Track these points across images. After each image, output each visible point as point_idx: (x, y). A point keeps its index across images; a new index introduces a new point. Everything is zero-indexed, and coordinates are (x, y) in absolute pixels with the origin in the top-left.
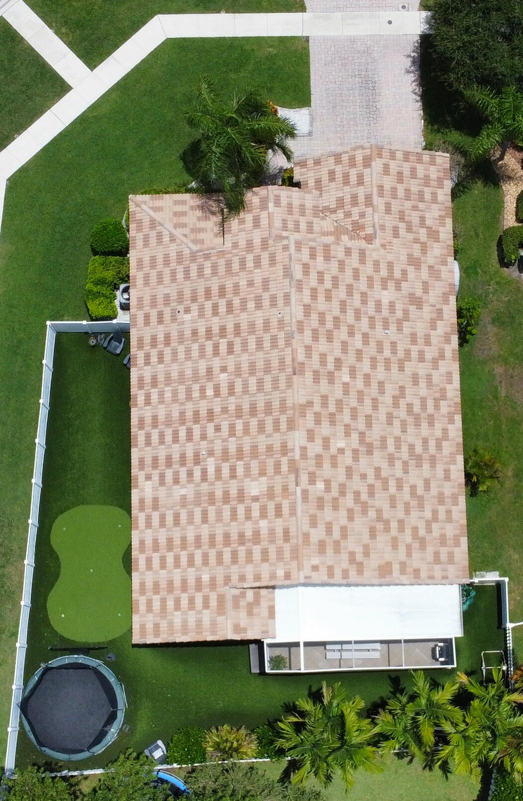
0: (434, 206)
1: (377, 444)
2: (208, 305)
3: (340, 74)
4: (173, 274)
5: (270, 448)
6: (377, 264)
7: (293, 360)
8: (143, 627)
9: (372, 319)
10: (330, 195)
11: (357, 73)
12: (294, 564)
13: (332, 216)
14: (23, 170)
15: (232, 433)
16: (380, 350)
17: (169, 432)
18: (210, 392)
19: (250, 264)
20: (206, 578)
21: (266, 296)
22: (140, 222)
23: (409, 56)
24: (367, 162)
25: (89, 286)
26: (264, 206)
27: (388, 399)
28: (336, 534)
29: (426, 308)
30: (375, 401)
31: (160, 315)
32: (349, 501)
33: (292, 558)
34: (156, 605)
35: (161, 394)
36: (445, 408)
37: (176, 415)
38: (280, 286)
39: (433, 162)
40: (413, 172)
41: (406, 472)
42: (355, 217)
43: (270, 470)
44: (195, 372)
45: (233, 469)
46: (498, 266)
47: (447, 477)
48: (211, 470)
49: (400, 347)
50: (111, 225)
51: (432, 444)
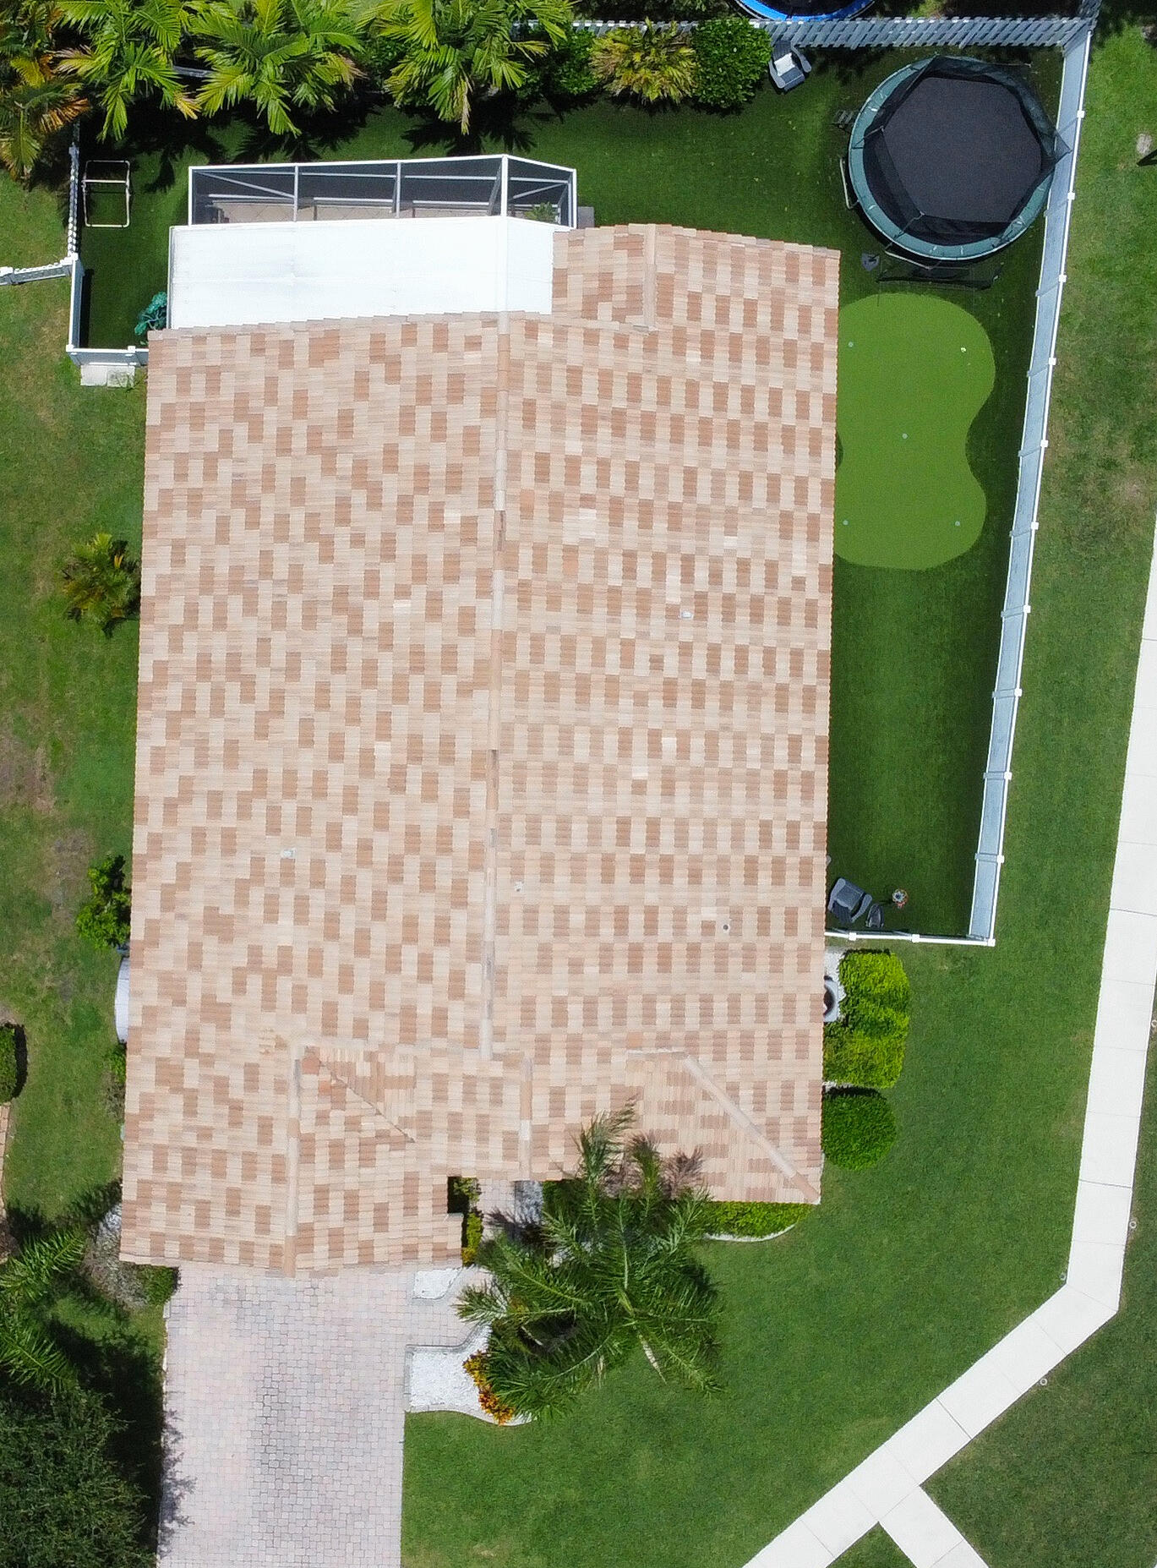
0: (162, 1140)
1: (325, 611)
2: (665, 933)
3: (337, 1486)
4: (734, 1015)
5: (554, 603)
6: (299, 1004)
7: (496, 784)
8: (819, 280)
9: (318, 883)
10: (388, 1174)
11: (300, 1486)
12: (516, 353)
13: (385, 1127)
14: (1033, 1301)
15: (627, 647)
16: (304, 814)
17: (755, 672)
18: (669, 743)
19: (575, 1009)
20: (693, 357)
21: (545, 933)
22: (800, 1140)
23: (182, 1522)
24: (304, 1238)
25: (903, 1021)
26: (541, 1137)
27: (294, 709)
28: (424, 416)
29: (197, 910)
30: (322, 703)
31: (764, 927)
32: (393, 487)
33: (519, 365)
34: (791, 320)
35: (767, 755)
36: (173, 696)
37: (740, 707)
38: (516, 951)
39: (158, 1240)
40: (203, 1220)
41: (266, 555)
42: (336, 1115)
43: (555, 556)
44: (697, 792)
45: (630, 571)
46: (28, 1030)
47: (179, 548)
48: (673, 577)
49: (259, 822)
50: (855, 1154)
51: (206, 618)
